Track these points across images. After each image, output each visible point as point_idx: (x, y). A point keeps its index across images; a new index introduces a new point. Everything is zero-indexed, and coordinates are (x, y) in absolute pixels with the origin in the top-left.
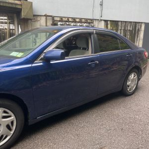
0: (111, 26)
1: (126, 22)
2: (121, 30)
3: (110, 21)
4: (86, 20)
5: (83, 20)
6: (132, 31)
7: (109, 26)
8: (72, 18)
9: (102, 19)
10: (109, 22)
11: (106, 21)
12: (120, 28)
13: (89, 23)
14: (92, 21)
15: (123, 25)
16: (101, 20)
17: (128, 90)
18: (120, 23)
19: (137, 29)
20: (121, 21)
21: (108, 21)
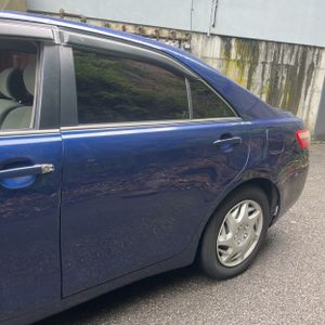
0: (239, 52)
1: (279, 43)
2: (264, 63)
3: (237, 38)
4: (173, 31)
5: (165, 33)
6: (294, 68)
7: (233, 51)
8: (136, 25)
9: (215, 31)
10: (233, 42)
11: (225, 39)
12: (261, 59)
13: (180, 41)
14: (188, 35)
15: (272, 51)
16: (212, 35)
17: (223, 259)
18: (262, 47)
19: (308, 63)
20: (267, 42)
21: (231, 37)
